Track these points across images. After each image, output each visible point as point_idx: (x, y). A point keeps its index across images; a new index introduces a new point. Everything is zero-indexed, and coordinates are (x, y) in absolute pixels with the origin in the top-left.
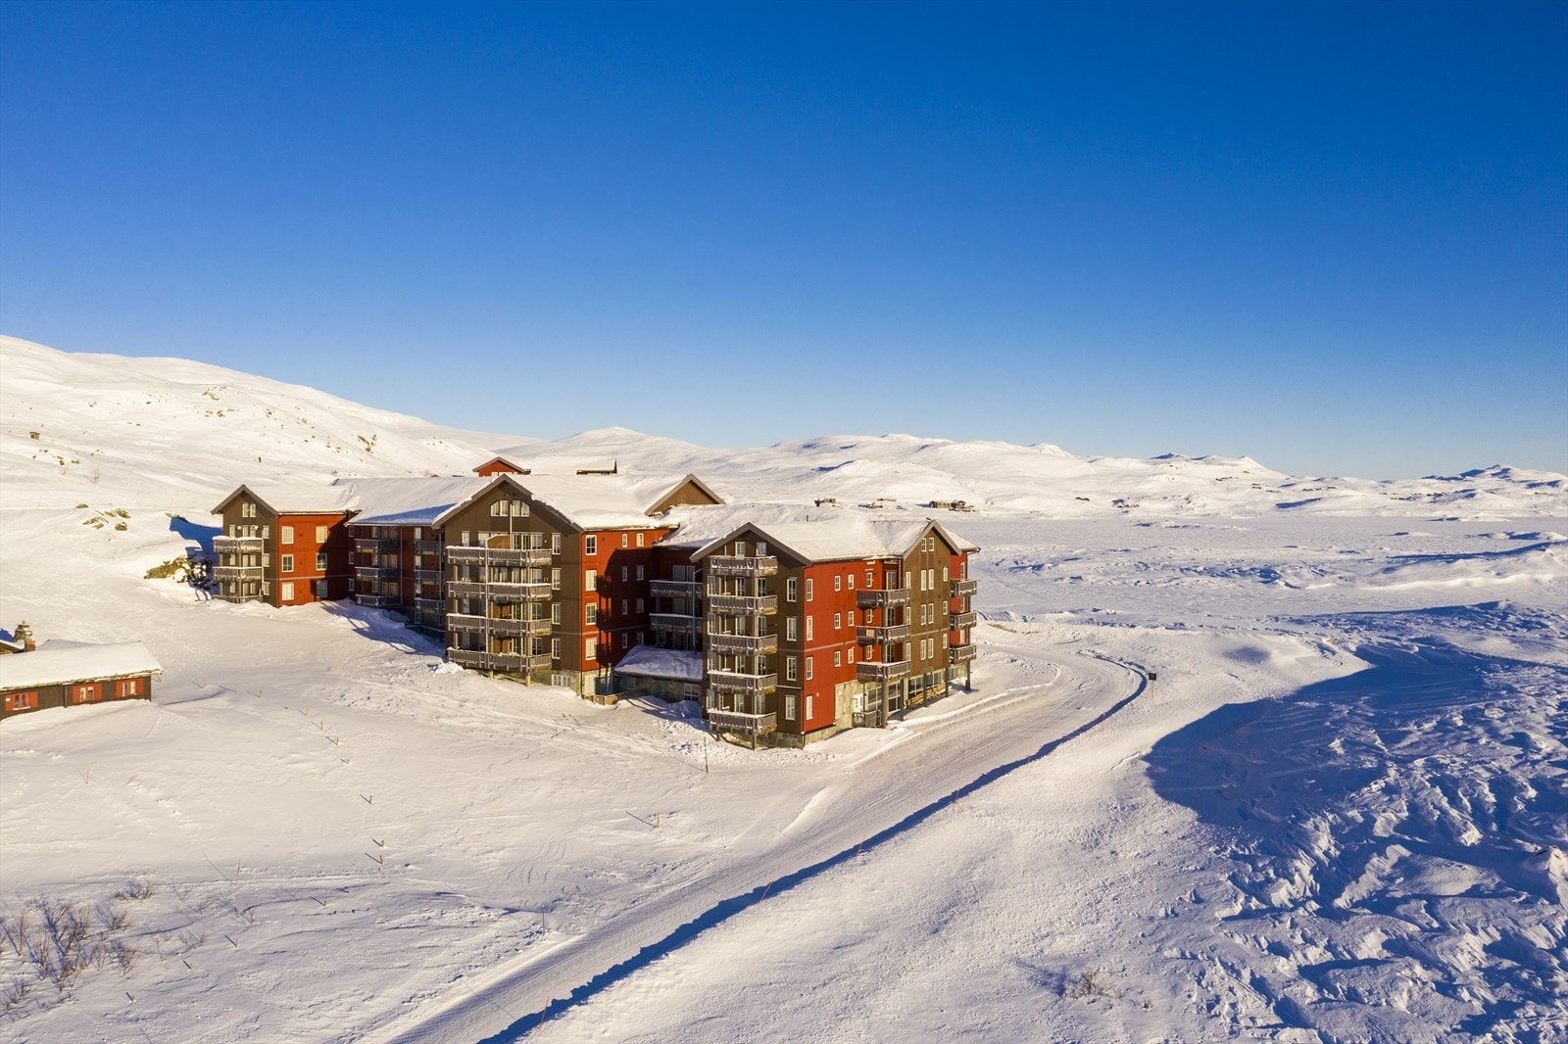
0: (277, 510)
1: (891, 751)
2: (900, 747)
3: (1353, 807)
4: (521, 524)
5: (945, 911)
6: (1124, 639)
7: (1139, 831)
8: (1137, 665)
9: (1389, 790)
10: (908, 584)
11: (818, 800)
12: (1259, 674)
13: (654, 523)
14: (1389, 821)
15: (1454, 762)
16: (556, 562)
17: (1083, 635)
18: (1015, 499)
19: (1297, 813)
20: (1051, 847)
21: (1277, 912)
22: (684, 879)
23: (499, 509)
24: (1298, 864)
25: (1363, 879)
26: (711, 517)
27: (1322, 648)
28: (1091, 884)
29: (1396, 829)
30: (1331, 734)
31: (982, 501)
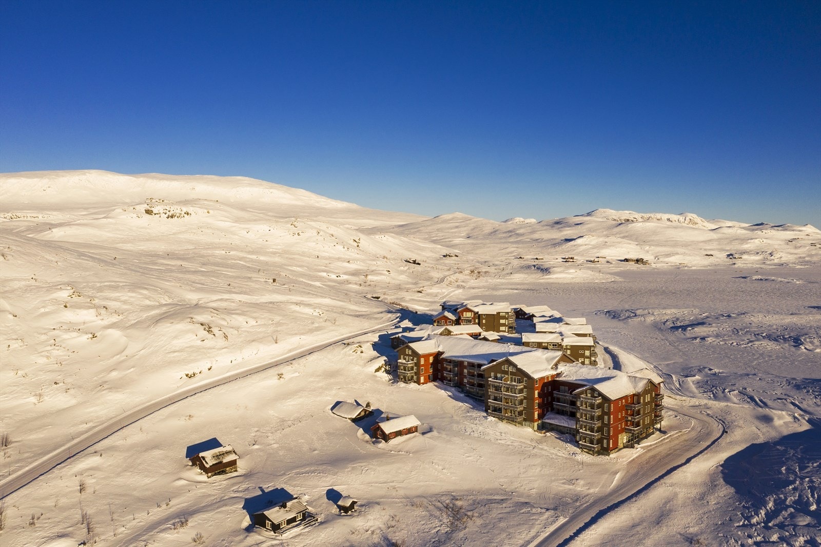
0: (420, 353)
1: (637, 457)
2: (639, 456)
3: (782, 494)
4: (512, 373)
5: (660, 518)
6: (719, 407)
7: (716, 495)
8: (722, 421)
9: (795, 489)
10: (642, 401)
11: (618, 476)
12: (768, 429)
13: (554, 373)
14: (791, 500)
15: (818, 481)
16: (525, 387)
17: (703, 403)
18: (671, 256)
19: (765, 494)
20: (689, 498)
21: (752, 525)
22: (587, 502)
23: (505, 367)
24: (761, 511)
25: (778, 518)
26: (572, 370)
27: (795, 418)
28: (700, 512)
29: (793, 503)
30: (783, 464)
31: (652, 257)
